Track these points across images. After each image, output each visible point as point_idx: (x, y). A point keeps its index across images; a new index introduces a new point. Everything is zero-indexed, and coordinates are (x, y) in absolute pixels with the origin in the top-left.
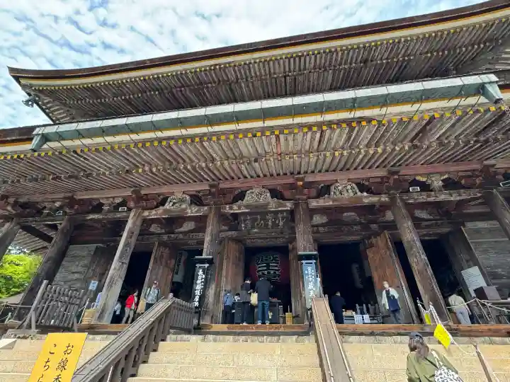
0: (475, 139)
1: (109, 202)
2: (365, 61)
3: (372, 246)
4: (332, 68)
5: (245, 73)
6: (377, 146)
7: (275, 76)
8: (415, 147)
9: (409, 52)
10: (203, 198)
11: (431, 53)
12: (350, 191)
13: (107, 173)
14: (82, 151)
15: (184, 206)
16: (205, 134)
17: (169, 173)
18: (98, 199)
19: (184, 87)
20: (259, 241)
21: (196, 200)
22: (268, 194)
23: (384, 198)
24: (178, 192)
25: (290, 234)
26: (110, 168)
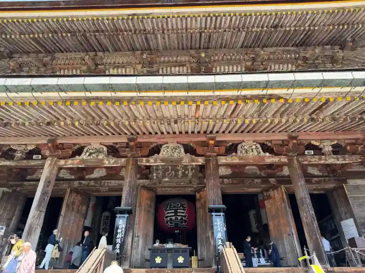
0: (359, 116)
1: (22, 149)
2: (276, 27)
3: (269, 197)
4: (246, 29)
5: (162, 25)
6: (281, 116)
7: (191, 31)
8: (313, 119)
9: (314, 22)
10: (120, 149)
11: (334, 25)
12: (255, 151)
13: (27, 124)
14: (6, 104)
15: (101, 157)
16: (132, 98)
17: (91, 128)
18: (9, 145)
19: (98, 31)
20: (169, 189)
21: (113, 151)
22: (182, 150)
23: (284, 159)
24: (95, 143)
25: (198, 184)
26: (30, 119)
